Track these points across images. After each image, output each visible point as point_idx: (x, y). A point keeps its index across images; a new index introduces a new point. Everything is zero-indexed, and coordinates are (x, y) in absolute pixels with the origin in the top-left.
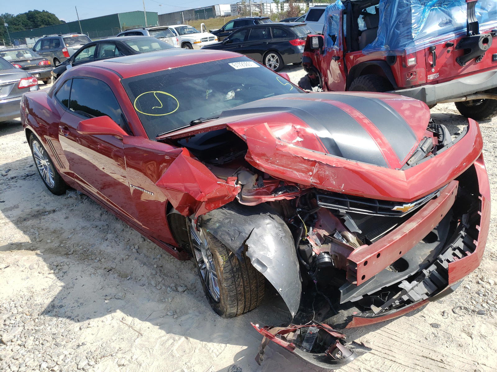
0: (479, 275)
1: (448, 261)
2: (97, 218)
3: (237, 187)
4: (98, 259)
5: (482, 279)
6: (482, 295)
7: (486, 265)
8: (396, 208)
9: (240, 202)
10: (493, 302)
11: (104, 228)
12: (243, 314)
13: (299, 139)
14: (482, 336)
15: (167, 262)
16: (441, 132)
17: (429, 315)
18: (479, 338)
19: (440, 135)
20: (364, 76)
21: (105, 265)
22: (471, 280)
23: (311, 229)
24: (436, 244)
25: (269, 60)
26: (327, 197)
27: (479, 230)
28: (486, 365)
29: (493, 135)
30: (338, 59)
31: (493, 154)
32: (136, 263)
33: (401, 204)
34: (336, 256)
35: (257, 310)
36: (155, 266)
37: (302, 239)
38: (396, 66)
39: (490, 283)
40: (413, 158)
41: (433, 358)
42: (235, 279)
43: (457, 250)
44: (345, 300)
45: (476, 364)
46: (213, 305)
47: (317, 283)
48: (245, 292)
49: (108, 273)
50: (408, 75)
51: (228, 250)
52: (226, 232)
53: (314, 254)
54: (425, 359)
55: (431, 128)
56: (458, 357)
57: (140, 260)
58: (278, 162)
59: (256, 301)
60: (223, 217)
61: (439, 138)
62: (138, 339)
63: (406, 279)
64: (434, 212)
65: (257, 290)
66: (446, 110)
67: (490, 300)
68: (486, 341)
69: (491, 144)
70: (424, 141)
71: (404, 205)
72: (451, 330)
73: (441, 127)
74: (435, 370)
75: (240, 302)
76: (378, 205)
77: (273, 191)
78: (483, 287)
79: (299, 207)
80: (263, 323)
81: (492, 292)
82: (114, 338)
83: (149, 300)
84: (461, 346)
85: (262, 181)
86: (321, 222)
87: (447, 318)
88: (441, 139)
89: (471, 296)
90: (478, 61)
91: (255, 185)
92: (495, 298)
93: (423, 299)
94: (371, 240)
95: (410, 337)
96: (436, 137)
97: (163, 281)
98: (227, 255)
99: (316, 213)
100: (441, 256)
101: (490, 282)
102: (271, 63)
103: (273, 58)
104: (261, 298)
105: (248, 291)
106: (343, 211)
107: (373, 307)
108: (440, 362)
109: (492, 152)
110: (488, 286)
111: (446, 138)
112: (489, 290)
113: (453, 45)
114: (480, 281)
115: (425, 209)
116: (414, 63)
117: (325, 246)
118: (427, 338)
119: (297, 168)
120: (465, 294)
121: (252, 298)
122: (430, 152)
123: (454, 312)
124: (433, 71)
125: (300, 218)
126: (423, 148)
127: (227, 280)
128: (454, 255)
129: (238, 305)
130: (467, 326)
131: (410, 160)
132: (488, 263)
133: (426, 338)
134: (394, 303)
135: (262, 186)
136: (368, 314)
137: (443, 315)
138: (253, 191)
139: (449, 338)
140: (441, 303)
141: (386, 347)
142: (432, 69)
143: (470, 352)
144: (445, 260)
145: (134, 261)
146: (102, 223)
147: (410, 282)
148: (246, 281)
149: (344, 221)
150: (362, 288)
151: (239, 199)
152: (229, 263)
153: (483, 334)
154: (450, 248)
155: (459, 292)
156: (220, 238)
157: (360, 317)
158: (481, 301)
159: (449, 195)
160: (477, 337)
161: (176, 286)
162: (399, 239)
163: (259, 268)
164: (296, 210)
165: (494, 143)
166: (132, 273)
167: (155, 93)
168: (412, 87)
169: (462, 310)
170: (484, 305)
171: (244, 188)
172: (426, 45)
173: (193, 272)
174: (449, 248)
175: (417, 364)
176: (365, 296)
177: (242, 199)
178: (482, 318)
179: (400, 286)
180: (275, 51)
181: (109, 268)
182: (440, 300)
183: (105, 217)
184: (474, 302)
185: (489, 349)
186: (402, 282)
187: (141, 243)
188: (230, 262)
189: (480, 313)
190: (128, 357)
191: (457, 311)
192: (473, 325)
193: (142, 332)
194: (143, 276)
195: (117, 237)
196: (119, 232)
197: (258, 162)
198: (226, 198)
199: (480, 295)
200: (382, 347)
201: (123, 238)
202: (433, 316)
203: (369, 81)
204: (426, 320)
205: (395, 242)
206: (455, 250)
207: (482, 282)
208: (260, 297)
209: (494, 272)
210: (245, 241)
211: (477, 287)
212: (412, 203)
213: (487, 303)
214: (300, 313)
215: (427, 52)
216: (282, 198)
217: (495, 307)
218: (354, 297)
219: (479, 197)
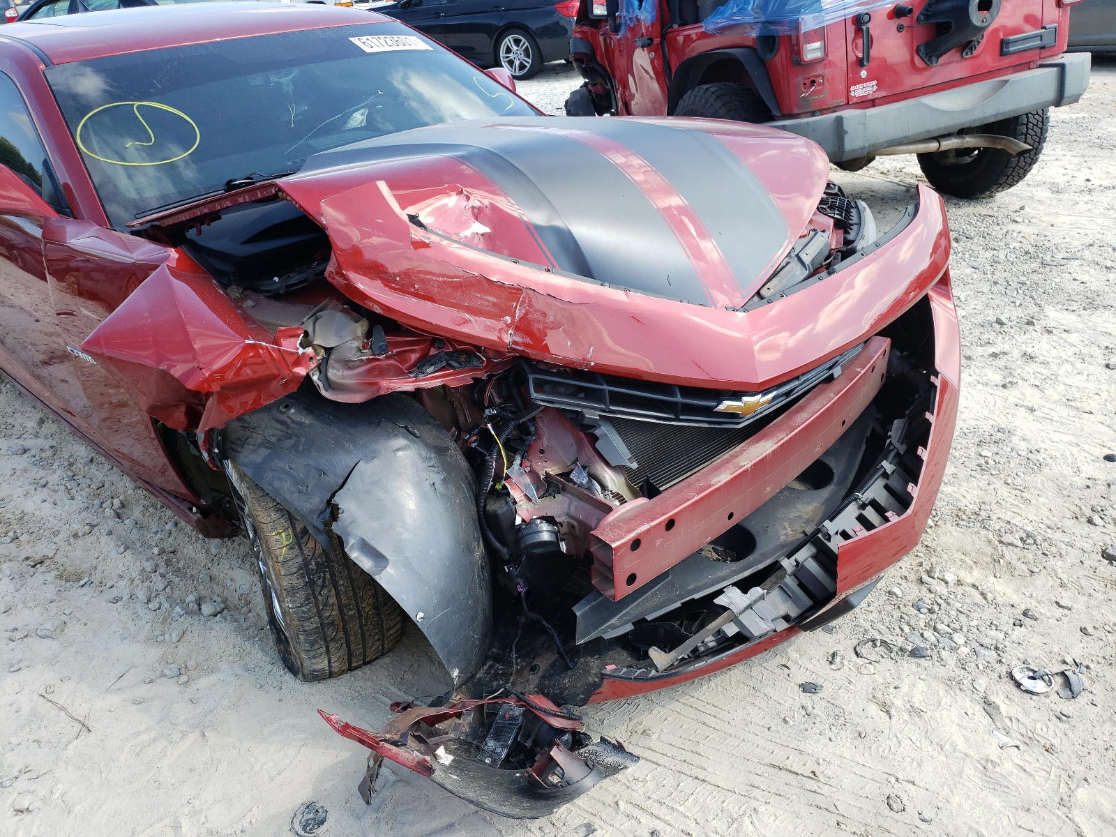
0: (924, 563)
1: (845, 535)
2: (31, 431)
3: (304, 354)
4: (11, 534)
5: (929, 573)
6: (926, 611)
7: (943, 539)
8: (726, 405)
9: (323, 392)
10: (948, 626)
11: (44, 455)
12: (350, 669)
13: (480, 228)
14: (915, 711)
15: (187, 539)
16: (855, 219)
17: (800, 663)
18: (906, 716)
19: (852, 225)
20: (705, 87)
21: (28, 551)
22: (906, 574)
23: (518, 461)
24: (825, 493)
25: (508, 50)
26: (555, 379)
27: (925, 458)
28: (917, 782)
29: (994, 233)
30: (649, 45)
31: (990, 276)
32: (107, 545)
33: (736, 395)
34: (573, 527)
35: (387, 660)
36: (156, 551)
37: (493, 486)
38: (779, 59)
39: (946, 582)
40: (775, 281)
41: (795, 769)
42: (313, 591)
43: (869, 508)
44: (589, 634)
45: (893, 780)
46: (282, 647)
47: (526, 593)
48: (343, 620)
49: (33, 569)
50: (805, 84)
51: (291, 518)
52: (284, 471)
53: (518, 521)
54: (777, 770)
55: (832, 207)
56: (853, 764)
57: (119, 538)
58: (417, 287)
59: (379, 640)
60: (279, 433)
61: (846, 232)
62: (75, 743)
63: (734, 585)
64: (820, 415)
65: (379, 614)
66: (898, 174)
67: (943, 623)
68: (920, 723)
69: (989, 254)
70: (807, 239)
71: (745, 399)
72: (846, 699)
73: (857, 207)
74: (794, 798)
75: (332, 646)
76: (679, 399)
77: (414, 365)
78: (930, 591)
79: (492, 405)
80: (400, 690)
81: (948, 604)
82: (14, 740)
83: (125, 638)
84: (863, 736)
85: (381, 338)
86: (544, 442)
87: (839, 669)
88: (850, 237)
89: (900, 615)
90: (967, 54)
91: (364, 348)
92: (953, 617)
93: (775, 631)
94: (661, 486)
95: (749, 719)
96: (841, 231)
97: (168, 590)
98: (290, 531)
99: (534, 419)
100: (827, 523)
101: (946, 578)
102: (511, 56)
103: (518, 46)
104: (392, 632)
105: (352, 617)
106: (591, 415)
107: (655, 654)
108: (808, 777)
109: (989, 273)
110: (940, 588)
111: (865, 233)
112: (943, 597)
113: (911, 11)
114: (925, 577)
115: (802, 409)
116: (819, 54)
117: (548, 501)
118: (787, 719)
119: (472, 304)
120: (888, 608)
121: (367, 634)
122: (821, 267)
123: (857, 654)
124: (863, 77)
125: (493, 433)
126: (803, 256)
127: (292, 591)
128: (862, 520)
129: (328, 651)
130: (883, 686)
131: (768, 285)
132: (948, 534)
133: (784, 720)
134: (703, 642)
135: (382, 351)
136: (639, 671)
137: (831, 663)
138: (357, 363)
139: (839, 717)
140: (830, 631)
141: (688, 746)
142: (861, 71)
143: (880, 750)
144: (837, 533)
145: (104, 539)
146: (41, 442)
147: (745, 591)
148: (346, 592)
149: (596, 439)
150: (635, 604)
151: (320, 384)
152: (296, 551)
153: (917, 705)
154: (854, 503)
155: (876, 604)
156: (270, 488)
157: (620, 678)
158: (922, 624)
159: (863, 372)
160: (903, 713)
161: (199, 603)
162: (726, 483)
163: (366, 564)
164: (484, 412)
165: (995, 252)
166: (96, 568)
167: (138, 108)
168: (813, 114)
169: (876, 649)
170: (928, 634)
171: (332, 357)
172: (847, 11)
173: (248, 565)
174: (850, 503)
175: (756, 784)
176: (640, 623)
177: (329, 385)
178: (919, 665)
179: (719, 601)
180: (524, 30)
181: (38, 557)
182: (830, 624)
183: (50, 427)
184: (906, 629)
185: (926, 743)
186: (725, 590)
187: (129, 492)
188: (300, 546)
189: (916, 653)
190: (42, 791)
191: (864, 650)
192: (897, 683)
193: (90, 724)
194: (121, 577)
195: (72, 478)
196: (80, 466)
197: (360, 286)
198: (274, 385)
199: (922, 610)
200: (678, 745)
201: (88, 481)
202: (810, 667)
203: (718, 97)
204: (791, 675)
205: (716, 489)
206: (864, 509)
207: (930, 579)
208: (388, 630)
209: (960, 554)
210: (333, 496)
211: (917, 592)
212: (765, 392)
213: (935, 629)
214: (490, 666)
215: (851, 29)
216: (437, 383)
217: (951, 639)
218: (614, 627)
219: (933, 379)
